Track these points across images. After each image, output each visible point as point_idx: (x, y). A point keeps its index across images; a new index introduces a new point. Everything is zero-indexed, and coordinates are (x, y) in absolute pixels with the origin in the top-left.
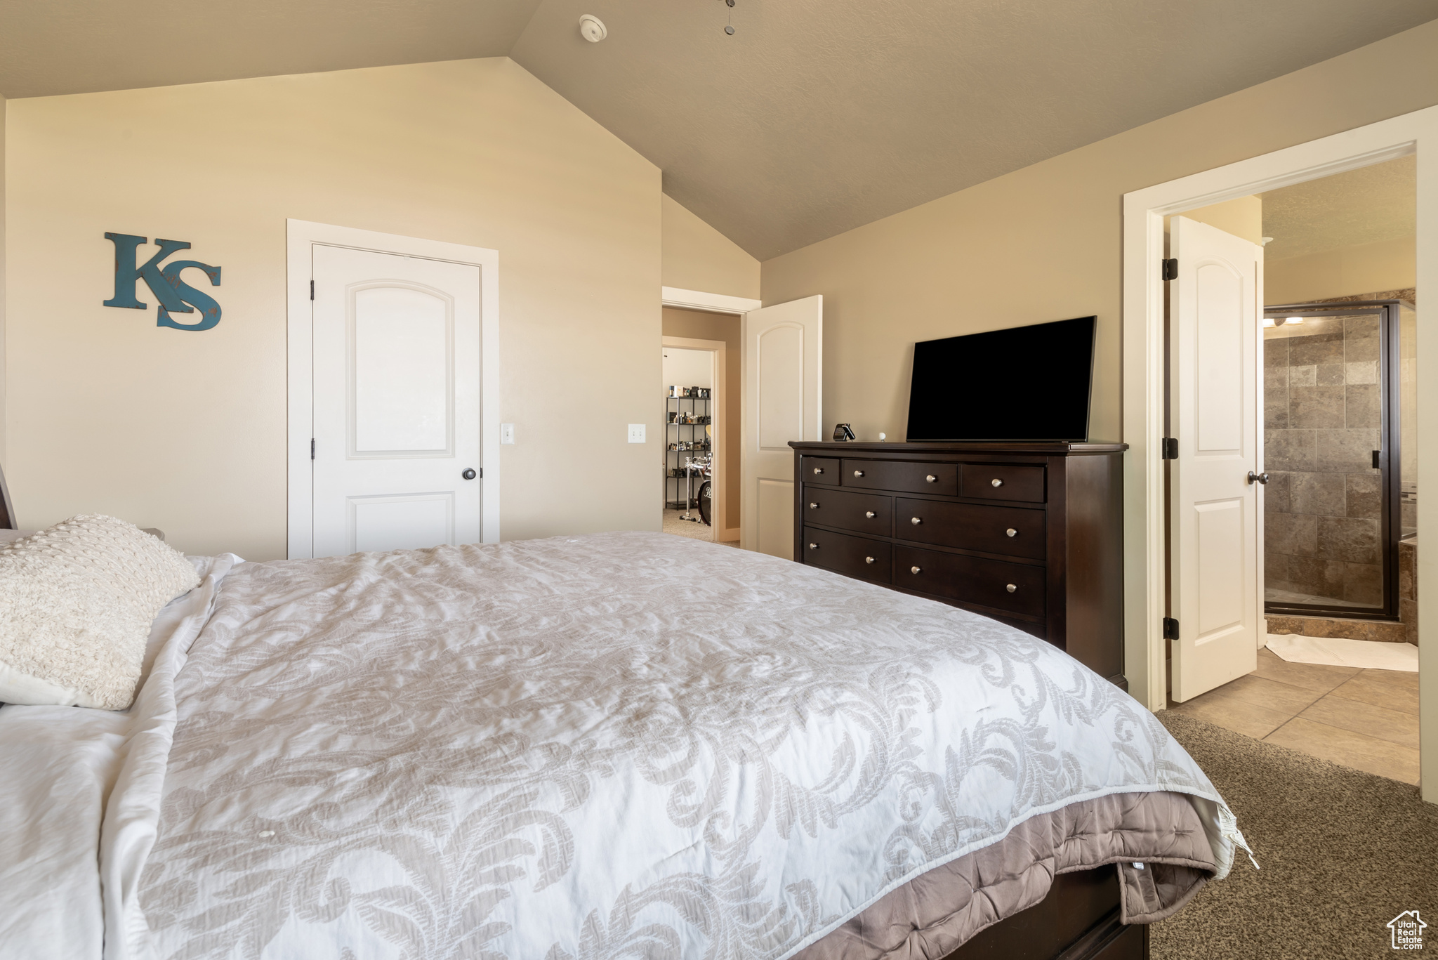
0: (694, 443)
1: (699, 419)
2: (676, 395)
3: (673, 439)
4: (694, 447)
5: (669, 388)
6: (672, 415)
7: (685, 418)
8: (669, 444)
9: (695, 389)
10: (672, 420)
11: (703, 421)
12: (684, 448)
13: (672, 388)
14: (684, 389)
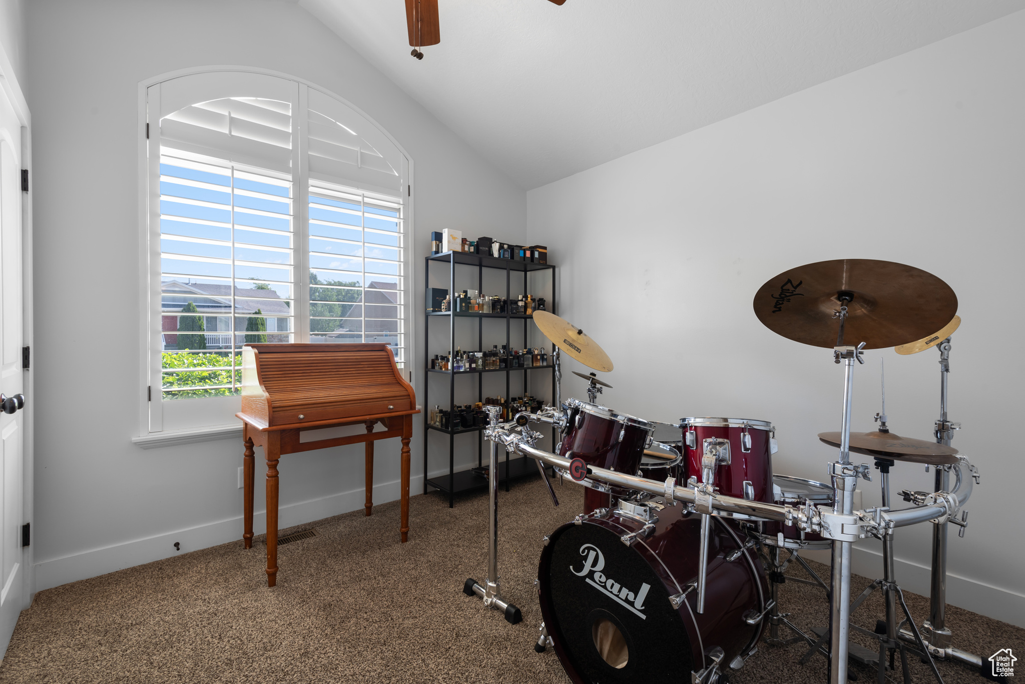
0: (485, 355)
1: (495, 303)
2: (446, 250)
3: (441, 345)
4: (484, 364)
5: (429, 235)
6: (439, 295)
7: (466, 300)
8: (431, 357)
9: (486, 242)
10: (437, 306)
11: (503, 309)
12: (465, 365)
13: (438, 237)
14: (464, 241)
